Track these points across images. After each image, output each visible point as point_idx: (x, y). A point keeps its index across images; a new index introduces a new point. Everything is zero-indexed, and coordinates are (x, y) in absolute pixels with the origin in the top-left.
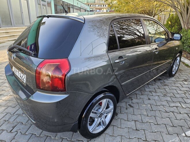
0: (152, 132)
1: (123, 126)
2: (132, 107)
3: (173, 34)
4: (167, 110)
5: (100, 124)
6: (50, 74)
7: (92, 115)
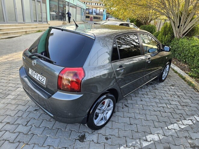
0: (143, 126)
1: (119, 121)
2: (128, 107)
3: (163, 46)
4: (156, 109)
5: (102, 119)
6: (70, 79)
7: (97, 111)
